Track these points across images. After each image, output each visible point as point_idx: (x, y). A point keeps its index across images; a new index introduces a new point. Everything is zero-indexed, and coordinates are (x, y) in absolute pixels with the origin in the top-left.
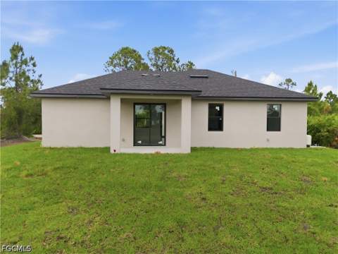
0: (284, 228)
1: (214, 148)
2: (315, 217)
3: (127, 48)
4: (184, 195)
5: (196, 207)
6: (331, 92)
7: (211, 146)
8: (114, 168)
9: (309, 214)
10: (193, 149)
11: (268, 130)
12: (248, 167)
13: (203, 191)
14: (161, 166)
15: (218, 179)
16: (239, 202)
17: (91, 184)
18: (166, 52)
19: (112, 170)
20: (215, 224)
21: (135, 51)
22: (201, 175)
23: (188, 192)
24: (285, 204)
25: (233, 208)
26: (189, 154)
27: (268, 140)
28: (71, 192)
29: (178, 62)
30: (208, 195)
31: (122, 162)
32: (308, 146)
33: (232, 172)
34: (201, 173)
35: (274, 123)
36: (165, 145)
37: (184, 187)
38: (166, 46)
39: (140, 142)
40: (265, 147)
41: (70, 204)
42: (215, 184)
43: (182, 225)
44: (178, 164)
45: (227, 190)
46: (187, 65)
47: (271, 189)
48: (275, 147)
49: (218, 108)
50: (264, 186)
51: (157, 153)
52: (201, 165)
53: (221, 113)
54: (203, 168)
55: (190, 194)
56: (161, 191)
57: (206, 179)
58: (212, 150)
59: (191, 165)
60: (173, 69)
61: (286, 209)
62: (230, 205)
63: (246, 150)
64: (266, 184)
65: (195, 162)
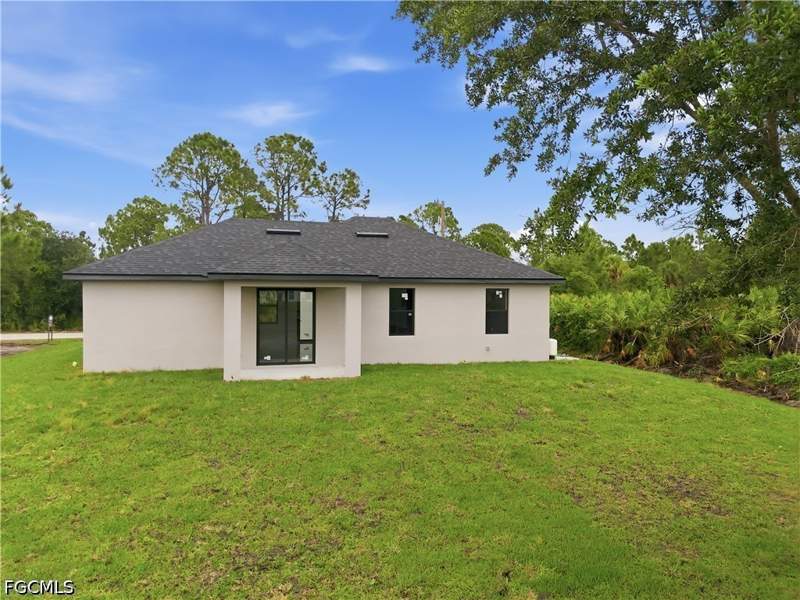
0: (475, 468)
1: (399, 365)
2: (514, 455)
3: (207, 136)
4: (357, 439)
5: (373, 452)
6: (633, 236)
7: (394, 361)
8: (245, 406)
9: (508, 452)
10: (365, 368)
11: (488, 331)
12: (446, 396)
13: (382, 433)
14: (319, 400)
15: (401, 415)
16: (427, 443)
17: (222, 430)
18: (296, 147)
19: (243, 409)
20: (397, 468)
21: (225, 143)
22: (379, 411)
23: (361, 435)
24: (486, 444)
25: (419, 450)
26: (358, 378)
27: (488, 349)
28: (199, 443)
29: (323, 170)
30: (389, 437)
31: (255, 396)
32: (552, 357)
33: (422, 405)
34: (379, 408)
35: (497, 321)
36: (314, 362)
37: (357, 429)
38: (297, 135)
39: (268, 358)
40: (482, 361)
41: (205, 457)
42: (398, 423)
43: (357, 471)
44: (344, 396)
45: (414, 430)
46: (344, 177)
47: (473, 425)
48: (499, 360)
49: (405, 296)
50: (464, 423)
51: (305, 378)
52: (377, 397)
53: (410, 304)
54: (381, 401)
55: (364, 438)
56: (325, 435)
57: (385, 416)
58: (395, 368)
59: (364, 398)
60: (313, 185)
61: (484, 448)
62: (416, 447)
63: (449, 367)
64: (466, 421)
65: (370, 392)
